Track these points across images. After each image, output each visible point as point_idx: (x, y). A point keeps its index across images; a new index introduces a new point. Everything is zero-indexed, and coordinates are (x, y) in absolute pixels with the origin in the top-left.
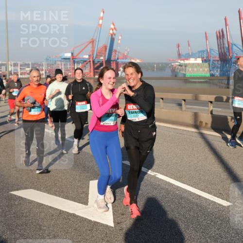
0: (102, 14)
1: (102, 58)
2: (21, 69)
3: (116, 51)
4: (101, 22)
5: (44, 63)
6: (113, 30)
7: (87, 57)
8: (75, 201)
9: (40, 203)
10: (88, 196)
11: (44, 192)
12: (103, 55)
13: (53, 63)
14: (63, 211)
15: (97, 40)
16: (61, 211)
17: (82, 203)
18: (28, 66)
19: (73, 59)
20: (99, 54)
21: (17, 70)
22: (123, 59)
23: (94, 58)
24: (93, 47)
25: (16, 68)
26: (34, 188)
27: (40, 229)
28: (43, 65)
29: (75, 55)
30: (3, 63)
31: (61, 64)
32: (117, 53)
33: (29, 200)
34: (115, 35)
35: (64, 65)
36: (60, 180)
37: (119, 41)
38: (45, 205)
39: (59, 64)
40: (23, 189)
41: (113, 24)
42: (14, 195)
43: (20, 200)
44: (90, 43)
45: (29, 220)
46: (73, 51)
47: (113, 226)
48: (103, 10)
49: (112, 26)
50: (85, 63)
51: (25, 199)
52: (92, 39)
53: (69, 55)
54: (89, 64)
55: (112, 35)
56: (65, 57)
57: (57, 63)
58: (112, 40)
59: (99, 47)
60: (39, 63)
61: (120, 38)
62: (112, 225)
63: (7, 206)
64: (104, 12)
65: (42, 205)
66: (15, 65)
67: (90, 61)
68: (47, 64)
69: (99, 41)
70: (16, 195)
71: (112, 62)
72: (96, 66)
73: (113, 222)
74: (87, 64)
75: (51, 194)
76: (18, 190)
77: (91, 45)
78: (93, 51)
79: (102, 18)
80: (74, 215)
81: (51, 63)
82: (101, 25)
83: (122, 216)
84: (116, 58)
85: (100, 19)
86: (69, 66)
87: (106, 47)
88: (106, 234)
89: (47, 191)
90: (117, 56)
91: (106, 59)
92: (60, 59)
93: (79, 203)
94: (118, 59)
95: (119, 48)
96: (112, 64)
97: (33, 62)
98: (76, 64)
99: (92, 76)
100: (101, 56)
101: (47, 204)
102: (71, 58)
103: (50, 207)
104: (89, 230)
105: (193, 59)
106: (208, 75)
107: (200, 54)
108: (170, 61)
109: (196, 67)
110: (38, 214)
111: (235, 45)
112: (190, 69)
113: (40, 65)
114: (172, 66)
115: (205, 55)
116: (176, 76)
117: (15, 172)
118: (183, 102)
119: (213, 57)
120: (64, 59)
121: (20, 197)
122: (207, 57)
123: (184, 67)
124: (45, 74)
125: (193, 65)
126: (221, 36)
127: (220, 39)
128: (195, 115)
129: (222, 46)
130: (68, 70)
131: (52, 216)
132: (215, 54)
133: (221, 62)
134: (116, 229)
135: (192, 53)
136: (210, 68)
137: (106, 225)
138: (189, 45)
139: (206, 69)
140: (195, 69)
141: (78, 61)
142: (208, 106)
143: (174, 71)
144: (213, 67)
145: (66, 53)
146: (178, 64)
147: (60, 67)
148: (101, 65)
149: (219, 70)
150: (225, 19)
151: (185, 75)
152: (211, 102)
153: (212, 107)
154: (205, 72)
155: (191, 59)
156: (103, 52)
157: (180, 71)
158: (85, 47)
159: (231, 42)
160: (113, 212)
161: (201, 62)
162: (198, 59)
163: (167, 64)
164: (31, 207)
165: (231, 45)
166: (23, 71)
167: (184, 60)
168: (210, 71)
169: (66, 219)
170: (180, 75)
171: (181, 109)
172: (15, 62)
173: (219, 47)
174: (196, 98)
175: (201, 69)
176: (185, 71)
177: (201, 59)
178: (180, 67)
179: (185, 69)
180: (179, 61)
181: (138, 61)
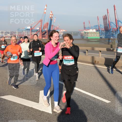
0: (46, 7)
1: (46, 29)
2: (5, 34)
3: (53, 26)
4: (45, 11)
5: (17, 32)
6: (51, 15)
7: (38, 28)
8: (32, 101)
9: (15, 102)
10: (39, 98)
11: (17, 97)
12: (47, 28)
13: (21, 32)
14: (26, 106)
15: (44, 20)
16: (25, 106)
17: (36, 102)
18: (8, 33)
19: (32, 30)
20: (45, 27)
23: (42, 29)
24: (41, 24)
25: (2, 34)
26: (12, 95)
27: (15, 115)
28: (16, 33)
29: (32, 27)
31: (26, 32)
32: (54, 27)
33: (9, 101)
34: (52, 17)
35: (27, 33)
36: (25, 90)
37: (55, 21)
38: (17, 103)
39: (24, 32)
40: (6, 95)
41: (52, 12)
42: (1, 98)
43: (4, 101)
44: (40, 21)
45: (9, 111)
46: (32, 25)
48: (46, 5)
49: (51, 13)
51: (7, 100)
52: (41, 20)
53: (29, 28)
54: (39, 32)
55: (51, 18)
57: (23, 31)
58: (51, 20)
59: (44, 23)
60: (14, 32)
62: (51, 113)
64: (47, 6)
65: (16, 103)
67: (40, 31)
68: (18, 32)
69: (44, 21)
70: (2, 98)
72: (43, 33)
73: (51, 112)
74: (38, 32)
75: (20, 97)
76: (3, 95)
77: (40, 22)
78: (41, 26)
79: (46, 9)
80: (32, 108)
81: (20, 32)
82: (45, 12)
86: (29, 33)
87: (48, 24)
88: (48, 117)
90: (53, 28)
91: (48, 30)
92: (25, 30)
93: (34, 102)
95: (54, 24)
97: (11, 31)
98: (33, 32)
99: (41, 38)
100: (46, 28)
101: (18, 103)
102: (30, 29)
103: (20, 104)
104: (40, 116)
105: (92, 30)
106: (99, 38)
107: (95, 27)
108: (80, 30)
109: (93, 34)
110: (14, 108)
111: (112, 23)
112: (90, 35)
113: (15, 33)
114: (81, 33)
115: (97, 28)
116: (83, 38)
117: (2, 86)
118: (87, 51)
119: (101, 29)
120: (27, 29)
121: (4, 99)
122: (98, 29)
123: (87, 34)
124: (17, 37)
125: (91, 33)
126: (105, 18)
127: (105, 19)
128: (93, 58)
129: (106, 23)
130: (29, 35)
131: (21, 108)
132: (102, 27)
133: (105, 31)
134: (53, 115)
135: (91, 27)
136: (100, 34)
137: (48, 113)
138: (89, 23)
139: (98, 35)
140: (93, 35)
141: (34, 31)
142: (99, 53)
143: (82, 35)
144: (101, 34)
145: (28, 26)
146: (84, 32)
147: (25, 34)
148: (46, 32)
149: (104, 35)
150: (107, 10)
151: (87, 37)
152: (100, 51)
153: (101, 53)
154: (97, 36)
155: (91, 30)
156: (47, 26)
157: (85, 35)
158: (38, 23)
159: (110, 21)
160: (52, 106)
161: (95, 31)
162: (94, 30)
163: (78, 32)
164: (10, 104)
165: (110, 23)
166: (6, 36)
167: (87, 30)
168: (100, 36)
169: (28, 110)
170: (85, 38)
171: (86, 54)
172: (2, 31)
173: (105, 24)
174: (93, 49)
175: (95, 35)
176: (88, 36)
177: (95, 30)
178: (85, 34)
179: (88, 35)
180: (85, 31)
181: (64, 31)
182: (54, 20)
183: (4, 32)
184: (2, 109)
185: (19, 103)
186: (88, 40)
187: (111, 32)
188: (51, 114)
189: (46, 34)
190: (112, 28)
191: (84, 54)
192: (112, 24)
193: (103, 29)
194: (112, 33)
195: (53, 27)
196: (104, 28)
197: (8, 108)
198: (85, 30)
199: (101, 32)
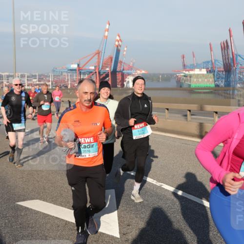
1: (108, 69)
2: (27, 80)
3: (121, 62)
4: (106, 34)
5: (50, 74)
6: (118, 41)
7: (93, 68)
9: (46, 214)
11: (51, 203)
12: (109, 67)
13: (60, 74)
14: (69, 222)
15: (103, 52)
16: (66, 221)
18: (34, 77)
19: (80, 70)
20: (105, 65)
21: (24, 81)
22: (128, 70)
23: (100, 69)
24: (99, 58)
25: (22, 79)
26: (40, 199)
28: (49, 77)
29: (81, 66)
30: (11, 74)
31: (68, 76)
32: (123, 64)
33: (35, 210)
34: (120, 46)
35: (70, 76)
36: (66, 190)
37: (125, 53)
38: (51, 216)
39: (65, 75)
40: (29, 200)
41: (119, 36)
42: (20, 205)
43: (26, 211)
44: (95, 55)
45: (35, 231)
46: (80, 62)
47: (119, 237)
48: (109, 22)
49: (118, 38)
50: (91, 74)
51: (31, 209)
52: (98, 51)
53: (75, 66)
54: (95, 75)
55: (117, 46)
56: (71, 69)
57: (64, 74)
58: (118, 51)
59: (104, 58)
61: (125, 49)
63: (13, 217)
64: (109, 24)
65: (48, 215)
66: (22, 76)
67: (96, 72)
68: (54, 75)
69: (104, 52)
70: (22, 206)
71: (117, 73)
72: (101, 77)
73: (118, 234)
74: (93, 75)
75: (57, 205)
76: (24, 200)
77: (97, 56)
78: (99, 62)
79: (108, 30)
81: (58, 74)
82: (107, 36)
83: (128, 227)
84: (122, 69)
85: (106, 31)
86: (75, 77)
87: (111, 58)
89: (53, 201)
90: (122, 67)
91: (112, 70)
92: (67, 70)
94: (123, 70)
95: (124, 59)
96: (117, 75)
97: (40, 74)
98: (82, 75)
100: (107, 67)
102: (77, 69)
104: (95, 241)
105: (198, 70)
106: (213, 85)
107: (205, 65)
108: (175, 71)
109: (201, 78)
110: (44, 225)
111: (239, 56)
112: (195, 80)
113: (46, 76)
114: (178, 76)
115: (210, 66)
116: (181, 87)
117: (21, 182)
118: (189, 112)
119: (218, 68)
120: (70, 70)
121: (26, 208)
122: (212, 68)
123: (189, 78)
124: (52, 85)
125: (197, 76)
126: (225, 47)
127: (225, 49)
128: (201, 126)
129: (227, 57)
130: (74, 81)
131: (58, 227)
132: (220, 65)
133: (226, 72)
134: (121, 240)
135: (197, 64)
136: (215, 78)
137: (112, 236)
138: (194, 56)
139: (211, 80)
140: (200, 80)
141: (84, 72)
142: (213, 117)
143: (179, 81)
144: (217, 78)
145: (72, 64)
146: (183, 74)
147: (66, 78)
148: (107, 76)
149: (224, 80)
150: (229, 30)
151: (190, 85)
152: (216, 113)
153: (217, 117)
154: (210, 83)
155: (196, 70)
156: (109, 63)
157: (185, 81)
158: (91, 58)
159: (236, 53)
160: (119, 223)
161: (205, 72)
162: (203, 70)
163: (172, 75)
164: (37, 218)
165: (235, 55)
166: (30, 82)
167: (188, 71)
168: (215, 81)
169: (72, 230)
170: (185, 86)
171: (187, 119)
172: (22, 73)
173: (224, 58)
174: (202, 108)
175: (206, 80)
176: (190, 82)
177: (205, 70)
178: (185, 78)
179: (190, 80)
180: (184, 72)
181: (143, 72)
182: (124, 51)
183: (26, 75)
184: (21, 227)
185: (56, 215)
186: (191, 91)
187: (237, 75)
188: (118, 238)
189: (108, 78)
190: (240, 66)
191: (183, 118)
192: (239, 58)
193: (220, 68)
194: (240, 77)
195: (121, 65)
196: (222, 67)
197: (33, 225)
198: (186, 71)
199: (217, 75)
